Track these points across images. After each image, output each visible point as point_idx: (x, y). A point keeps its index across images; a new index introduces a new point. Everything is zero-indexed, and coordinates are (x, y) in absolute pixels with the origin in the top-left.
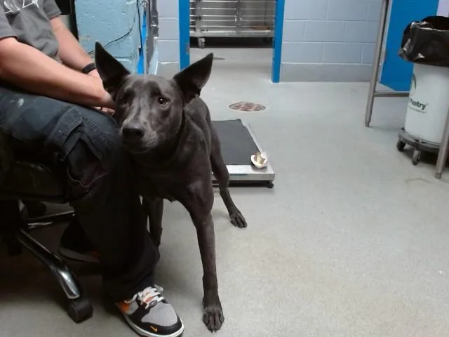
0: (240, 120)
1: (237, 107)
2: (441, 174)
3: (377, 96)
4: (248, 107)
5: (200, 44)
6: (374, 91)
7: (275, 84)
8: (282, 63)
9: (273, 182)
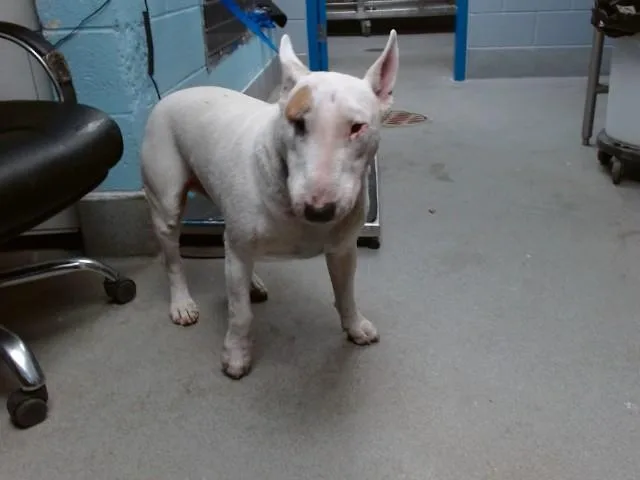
4: (400, 118)
5: (364, 31)
8: (468, 48)
9: (380, 241)
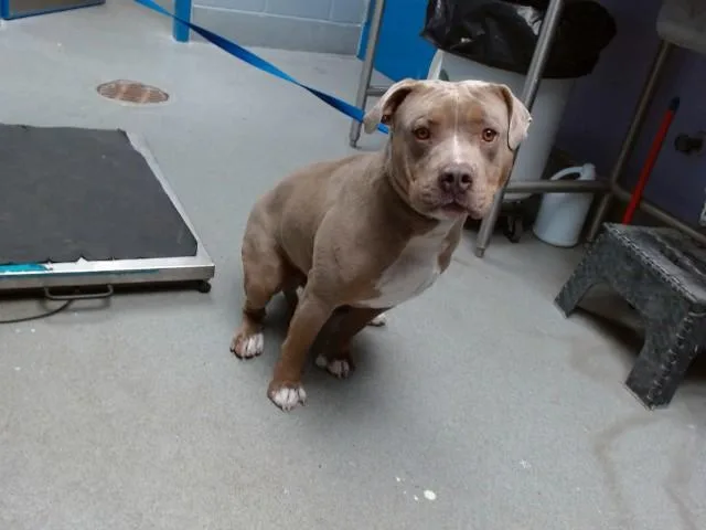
0: (124, 134)
1: (111, 91)
2: (483, 250)
3: (371, 95)
4: (134, 93)
6: (368, 86)
7: (181, 43)
8: (194, 5)
9: (210, 282)
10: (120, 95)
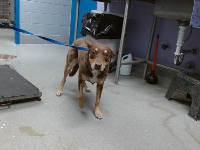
0: (8, 65)
4: (6, 57)
7: (17, 45)
8: (20, 34)
9: (41, 98)
10: (1, 58)
